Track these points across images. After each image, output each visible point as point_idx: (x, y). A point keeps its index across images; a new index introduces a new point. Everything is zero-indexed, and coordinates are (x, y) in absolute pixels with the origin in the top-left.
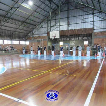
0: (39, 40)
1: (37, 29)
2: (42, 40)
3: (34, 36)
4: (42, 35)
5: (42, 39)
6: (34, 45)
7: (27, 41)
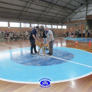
0: (76, 24)
1: (74, 13)
2: (79, 24)
3: (71, 20)
4: (80, 19)
5: (79, 22)
6: (71, 29)
7: (64, 25)
